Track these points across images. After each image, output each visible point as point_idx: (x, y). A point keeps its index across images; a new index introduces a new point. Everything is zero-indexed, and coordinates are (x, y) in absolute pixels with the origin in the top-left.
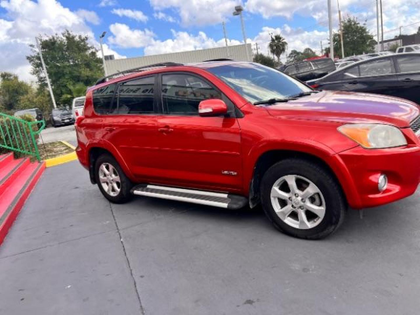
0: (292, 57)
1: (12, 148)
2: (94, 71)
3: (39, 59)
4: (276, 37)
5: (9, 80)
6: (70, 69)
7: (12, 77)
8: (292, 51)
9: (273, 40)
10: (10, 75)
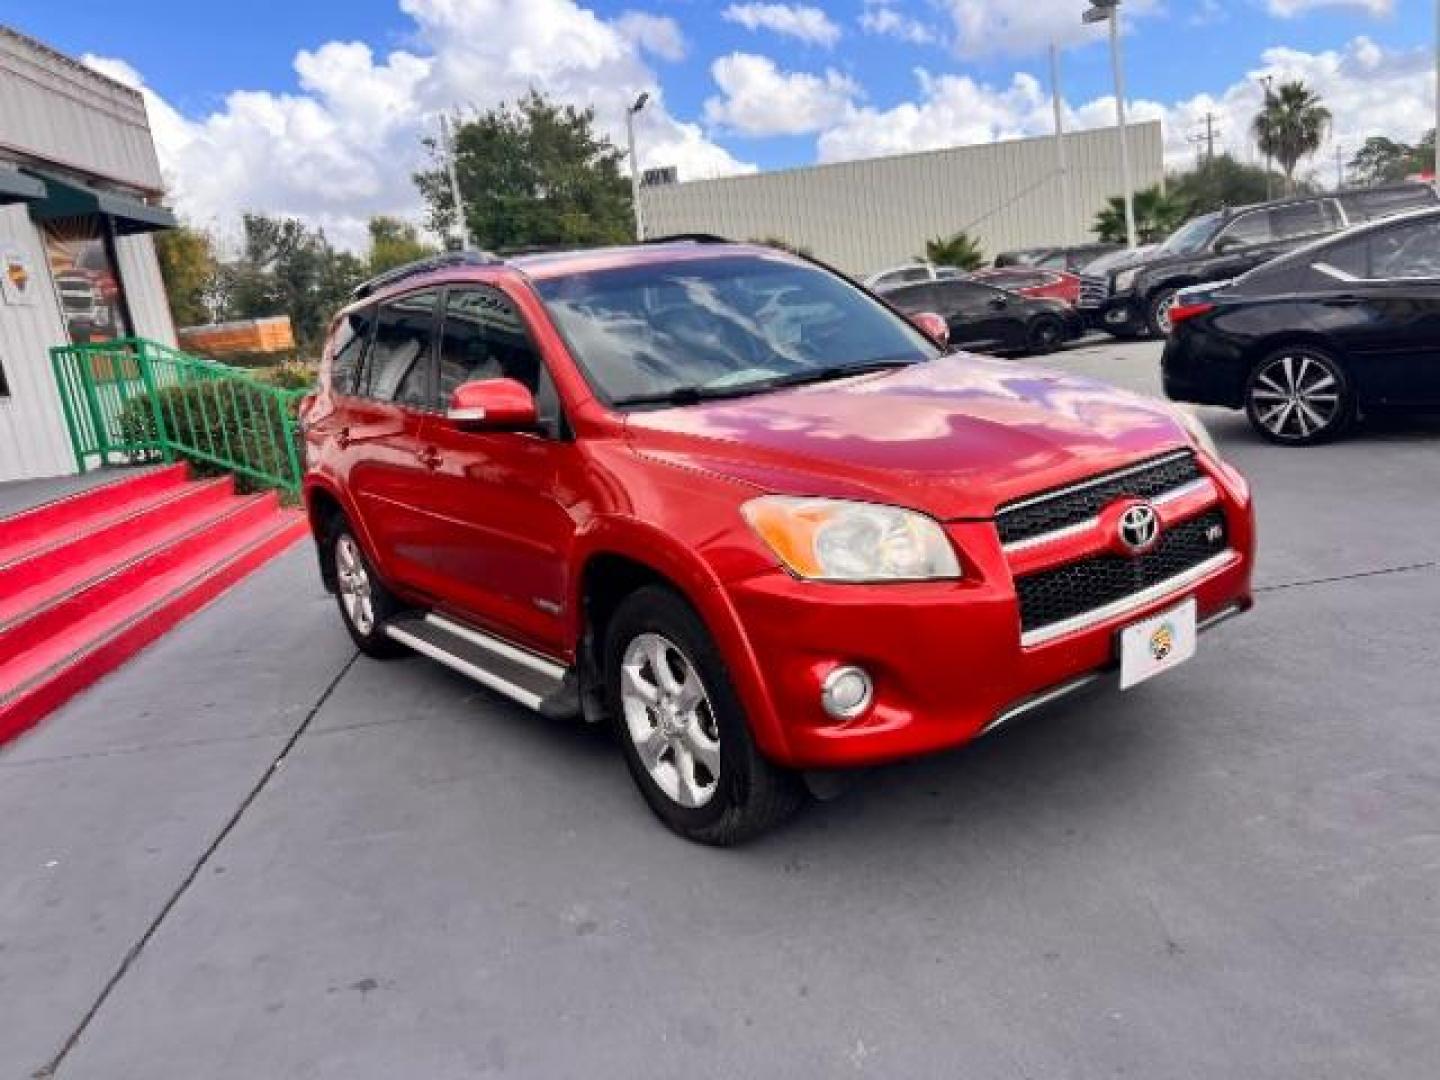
0: (1369, 163)
1: (230, 463)
2: (605, 221)
3: (447, 180)
4: (1285, 90)
5: (392, 241)
6: (531, 215)
7: (400, 232)
8: (1370, 141)
9: (1272, 103)
10: (397, 227)
